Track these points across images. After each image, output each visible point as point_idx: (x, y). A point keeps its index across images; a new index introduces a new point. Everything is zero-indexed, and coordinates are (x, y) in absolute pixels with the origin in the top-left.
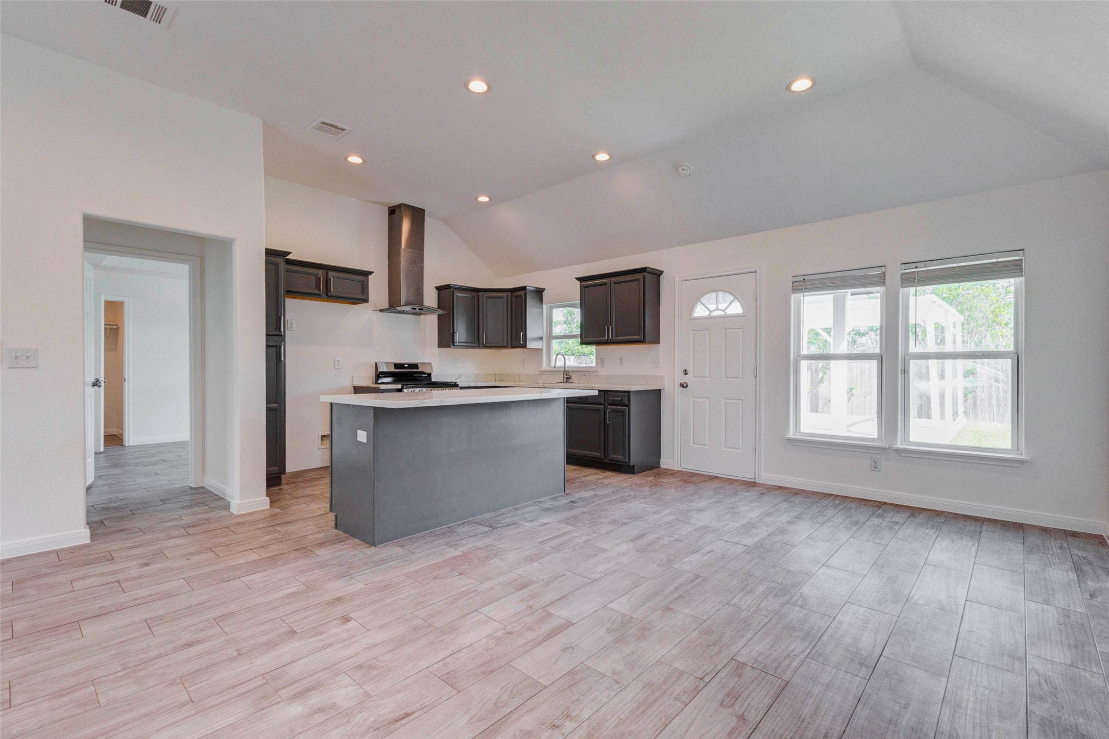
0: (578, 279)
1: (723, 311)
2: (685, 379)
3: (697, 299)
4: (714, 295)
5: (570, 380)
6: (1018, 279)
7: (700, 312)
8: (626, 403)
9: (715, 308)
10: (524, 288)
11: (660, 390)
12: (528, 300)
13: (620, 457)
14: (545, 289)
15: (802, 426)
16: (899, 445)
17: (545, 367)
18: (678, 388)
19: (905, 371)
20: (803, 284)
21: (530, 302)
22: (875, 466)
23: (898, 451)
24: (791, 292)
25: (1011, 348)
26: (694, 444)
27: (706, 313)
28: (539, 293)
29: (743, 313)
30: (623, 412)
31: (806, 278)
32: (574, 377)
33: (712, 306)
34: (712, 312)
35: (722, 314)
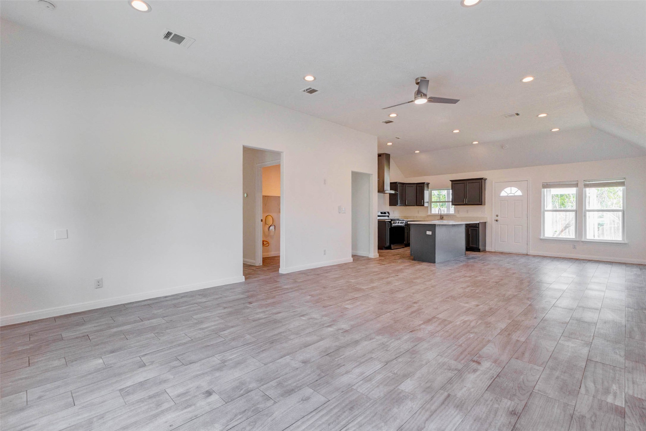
0: (451, 181)
1: (514, 194)
2: (497, 218)
3: (502, 189)
4: (509, 188)
5: (443, 219)
6: (624, 187)
7: (503, 194)
8: (478, 227)
9: (510, 193)
10: (424, 183)
11: (485, 222)
12: (425, 187)
13: (475, 246)
14: (429, 183)
15: (545, 235)
16: (583, 240)
17: (429, 214)
18: (494, 222)
19: (585, 216)
20: (547, 186)
21: (425, 188)
22: (574, 247)
23: (583, 242)
24: (542, 187)
25: (622, 209)
26: (501, 242)
27: (506, 194)
28: (428, 184)
29: (522, 195)
30: (476, 230)
31: (548, 183)
32: (444, 217)
33: (509, 192)
34: (508, 194)
35: (513, 195)
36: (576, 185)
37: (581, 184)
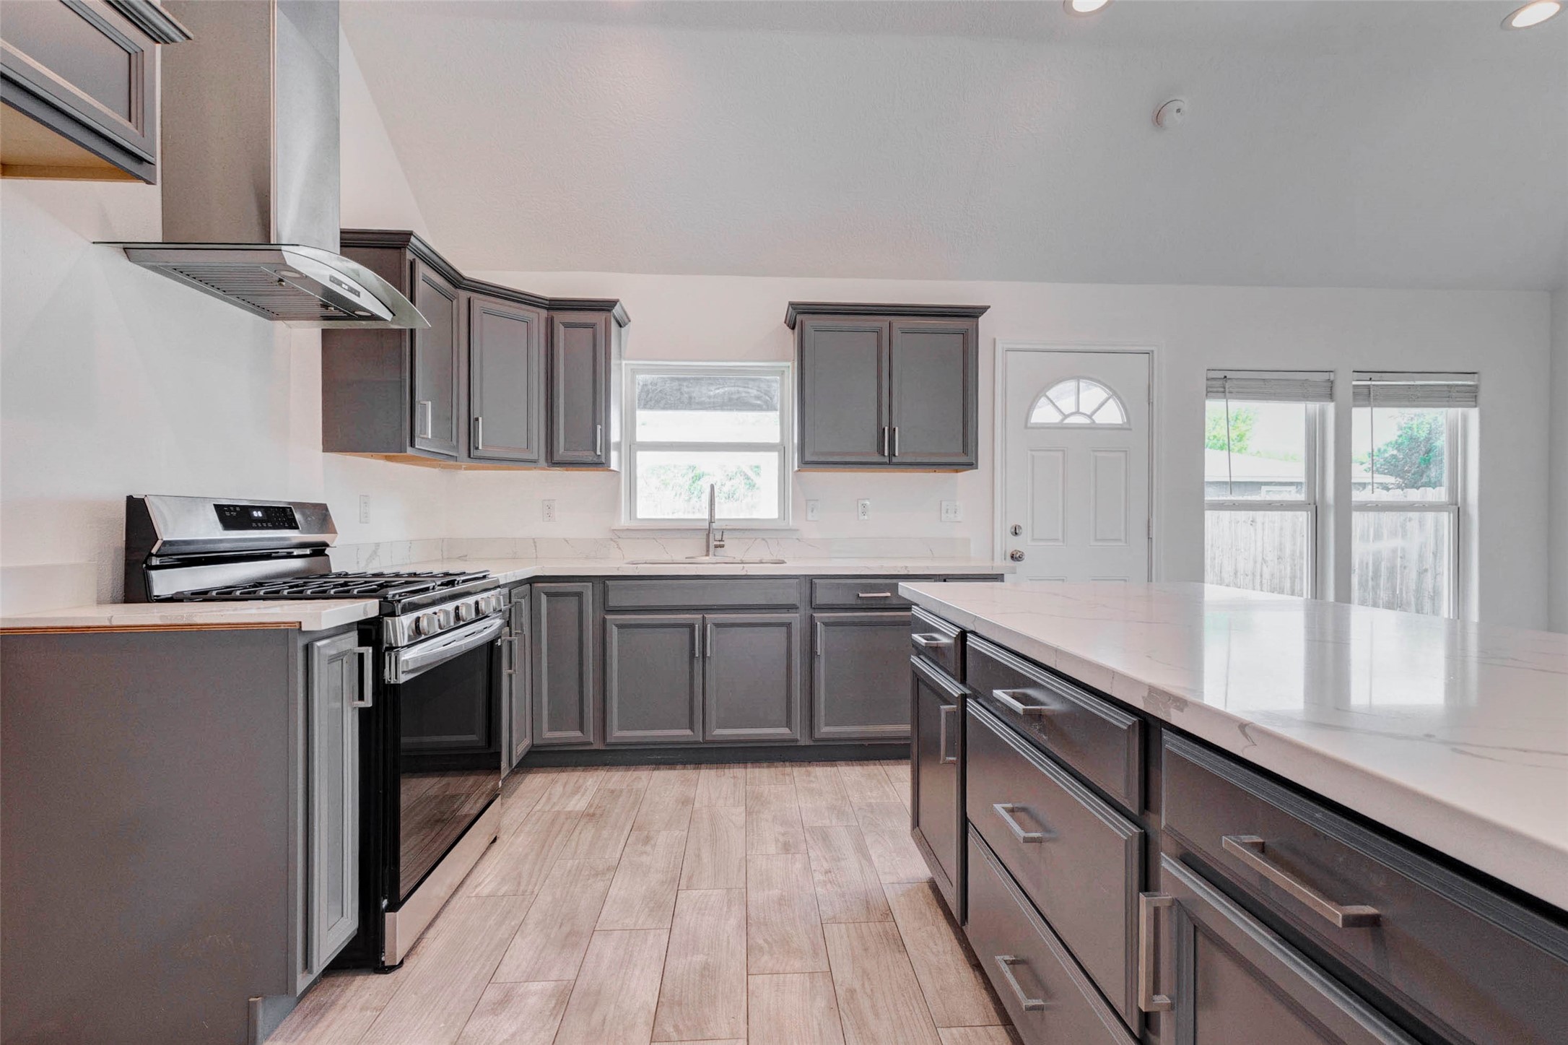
1: (1090, 417)
2: (1015, 544)
3: (1040, 391)
4: (1071, 385)
5: (723, 551)
7: (1043, 414)
9: (1074, 410)
17: (624, 521)
20: (1222, 385)
21: (613, 345)
27: (1054, 418)
29: (1124, 423)
31: (1229, 375)
33: (1067, 405)
34: (1066, 416)
35: (1086, 421)
36: (1329, 392)
37: (1344, 387)
